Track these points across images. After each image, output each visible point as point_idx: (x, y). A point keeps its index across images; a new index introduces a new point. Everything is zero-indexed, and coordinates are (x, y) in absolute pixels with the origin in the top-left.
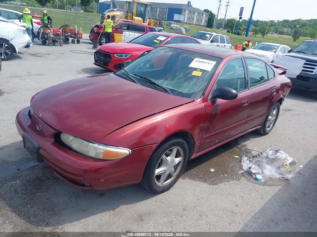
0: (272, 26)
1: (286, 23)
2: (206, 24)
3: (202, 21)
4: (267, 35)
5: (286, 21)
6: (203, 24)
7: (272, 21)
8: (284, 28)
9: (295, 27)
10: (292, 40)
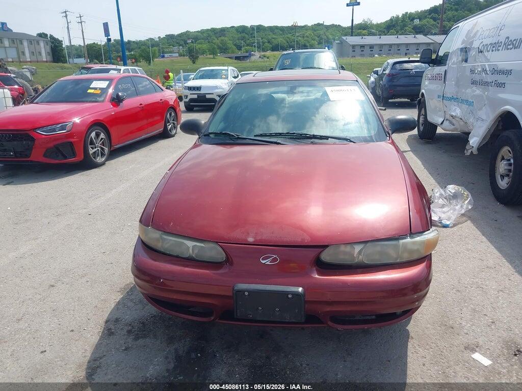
0: (153, 46)
1: (171, 39)
2: (50, 58)
3: (40, 53)
4: (153, 61)
5: (170, 37)
6: (45, 59)
7: (151, 39)
8: (172, 46)
9: (186, 43)
10: (191, 62)
